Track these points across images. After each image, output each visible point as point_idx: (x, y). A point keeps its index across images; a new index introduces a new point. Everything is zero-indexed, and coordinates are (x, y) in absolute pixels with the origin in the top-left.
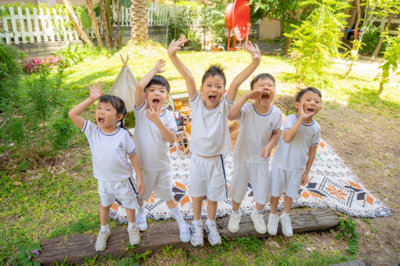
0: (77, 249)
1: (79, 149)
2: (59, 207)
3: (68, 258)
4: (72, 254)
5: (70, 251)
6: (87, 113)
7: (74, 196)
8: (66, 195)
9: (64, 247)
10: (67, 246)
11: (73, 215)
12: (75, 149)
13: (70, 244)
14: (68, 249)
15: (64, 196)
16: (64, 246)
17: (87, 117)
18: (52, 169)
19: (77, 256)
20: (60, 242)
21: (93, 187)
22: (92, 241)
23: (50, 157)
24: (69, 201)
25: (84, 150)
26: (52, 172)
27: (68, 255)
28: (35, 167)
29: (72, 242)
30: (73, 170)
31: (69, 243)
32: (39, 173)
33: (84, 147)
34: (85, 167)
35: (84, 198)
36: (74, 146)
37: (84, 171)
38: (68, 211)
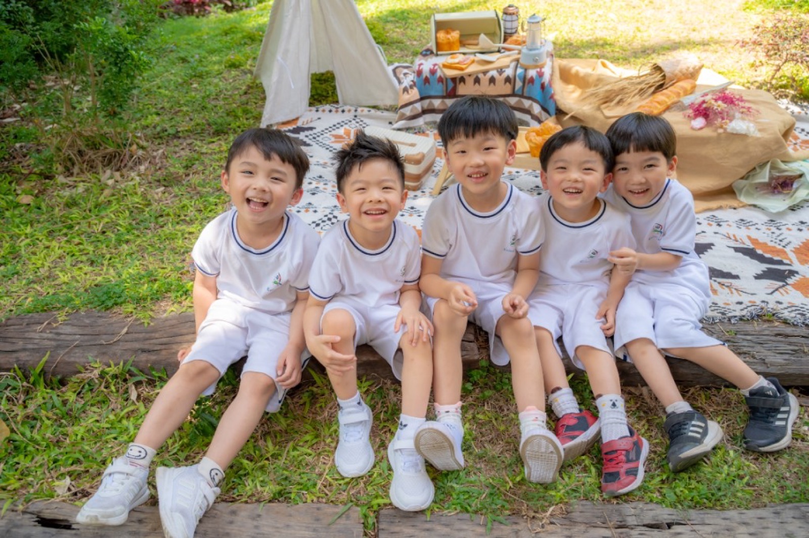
0: (76, 343)
1: (189, 141)
2: (91, 252)
3: (46, 362)
4: (61, 356)
5: (58, 347)
6: (233, 72)
7: (136, 232)
8: (118, 230)
9: (50, 336)
10: (58, 334)
11: (111, 271)
12: (181, 141)
13: (68, 329)
14: (54, 340)
15: (113, 232)
16: (51, 332)
17: (231, 81)
18: (111, 178)
19: (72, 359)
20: (43, 323)
21: (187, 218)
22: (125, 330)
23: (111, 149)
24: (119, 242)
25: (198, 143)
26: (110, 182)
27: (50, 356)
28: (76, 170)
29: (73, 325)
30: (159, 181)
31: (64, 327)
32: (82, 184)
33: (202, 138)
34: (188, 178)
35: (156, 238)
36: (180, 134)
37: (183, 185)
38: (106, 263)
